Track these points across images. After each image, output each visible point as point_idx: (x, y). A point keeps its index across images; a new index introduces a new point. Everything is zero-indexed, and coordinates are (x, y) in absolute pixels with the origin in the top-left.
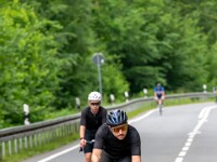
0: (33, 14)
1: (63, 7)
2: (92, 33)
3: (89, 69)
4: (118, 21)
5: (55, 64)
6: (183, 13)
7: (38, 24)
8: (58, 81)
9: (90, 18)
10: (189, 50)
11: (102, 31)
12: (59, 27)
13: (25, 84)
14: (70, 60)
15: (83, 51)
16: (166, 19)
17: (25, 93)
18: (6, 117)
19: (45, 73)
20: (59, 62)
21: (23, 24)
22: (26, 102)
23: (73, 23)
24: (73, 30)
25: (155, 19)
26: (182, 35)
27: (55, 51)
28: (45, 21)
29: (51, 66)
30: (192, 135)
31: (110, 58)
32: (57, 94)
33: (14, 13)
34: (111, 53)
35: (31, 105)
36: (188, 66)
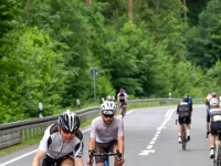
0: (48, 37)
1: (70, 33)
2: (90, 53)
3: (87, 78)
4: (109, 45)
5: (63, 75)
6: (156, 40)
7: (51, 45)
8: (64, 86)
9: (89, 42)
10: (160, 67)
11: (98, 52)
12: (67, 47)
13: (40, 88)
14: (74, 71)
15: (83, 66)
16: (144, 44)
17: (40, 94)
18: (26, 112)
19: (55, 81)
20: (66, 73)
21: (41, 45)
22: (41, 101)
23: (77, 45)
24: (77, 50)
25: (136, 44)
26: (155, 56)
27: (63, 65)
28: (57, 43)
29: (59, 76)
30: (160, 129)
31: (103, 71)
32: (63, 96)
33: (34, 36)
34: (104, 67)
35: (44, 104)
36: (159, 79)
